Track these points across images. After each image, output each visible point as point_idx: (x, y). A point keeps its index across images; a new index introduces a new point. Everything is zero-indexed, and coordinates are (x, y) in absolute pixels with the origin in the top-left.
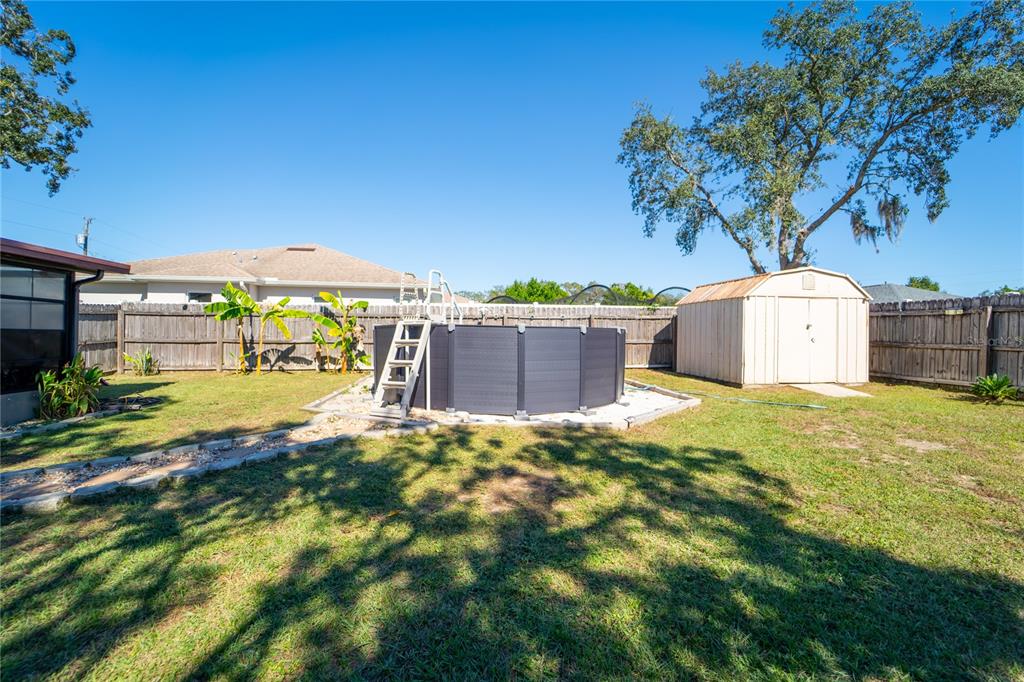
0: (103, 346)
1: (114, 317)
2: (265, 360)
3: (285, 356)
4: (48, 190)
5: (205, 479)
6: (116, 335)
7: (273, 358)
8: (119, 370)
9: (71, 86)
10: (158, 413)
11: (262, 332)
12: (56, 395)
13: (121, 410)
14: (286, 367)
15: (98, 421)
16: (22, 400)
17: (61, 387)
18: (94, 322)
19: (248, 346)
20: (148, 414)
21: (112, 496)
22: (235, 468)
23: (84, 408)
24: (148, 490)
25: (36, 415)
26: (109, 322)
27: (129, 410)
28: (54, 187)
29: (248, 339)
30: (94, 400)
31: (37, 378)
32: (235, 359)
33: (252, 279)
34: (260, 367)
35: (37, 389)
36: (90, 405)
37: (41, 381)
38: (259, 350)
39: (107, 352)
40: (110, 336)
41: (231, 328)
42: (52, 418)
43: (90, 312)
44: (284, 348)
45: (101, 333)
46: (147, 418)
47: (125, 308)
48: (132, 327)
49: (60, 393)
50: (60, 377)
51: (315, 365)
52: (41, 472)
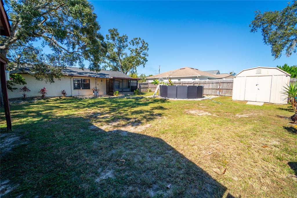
8: (148, 91)
16: (133, 93)
18: (145, 85)
37: (134, 91)
47: (149, 83)
50: (136, 91)
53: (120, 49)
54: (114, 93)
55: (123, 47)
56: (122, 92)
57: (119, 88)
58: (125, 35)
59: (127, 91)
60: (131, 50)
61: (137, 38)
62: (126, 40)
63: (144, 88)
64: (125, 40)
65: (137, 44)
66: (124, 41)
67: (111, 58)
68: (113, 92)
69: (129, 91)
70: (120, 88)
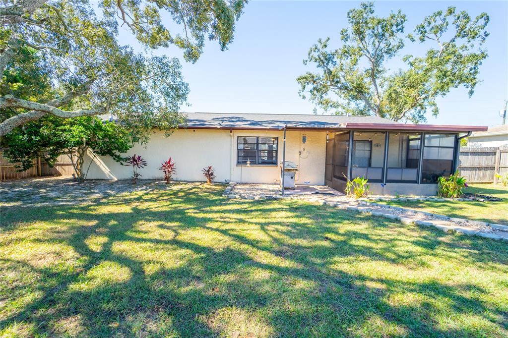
0: (486, 168)
1: (495, 153)
4: (469, 95)
5: (473, 238)
6: (495, 163)
8: (495, 182)
9: (487, 38)
10: (493, 206)
12: (445, 188)
13: (474, 200)
15: (459, 202)
16: (432, 187)
17: (448, 185)
18: (482, 156)
20: (486, 205)
21: (428, 227)
22: (493, 240)
23: (455, 195)
24: (442, 231)
25: (437, 194)
26: (491, 156)
27: (477, 201)
28: (471, 93)
30: (461, 193)
31: (438, 179)
35: (438, 184)
36: (458, 194)
37: (440, 180)
39: (488, 172)
40: (490, 164)
42: (442, 196)
43: (480, 151)
45: (485, 162)
46: (485, 206)
47: (501, 149)
48: (504, 159)
49: (447, 187)
50: (447, 180)
52: (416, 212)
53: (377, 59)
54: (348, 184)
55: (389, 51)
56: (381, 181)
57: (370, 165)
58: (396, 13)
59: (404, 179)
60: (411, 60)
61: (440, 14)
62: (399, 27)
63: (472, 169)
64: (394, 28)
65: (435, 33)
66: (393, 32)
67: (352, 90)
68: (345, 180)
69: (414, 179)
70: (373, 165)
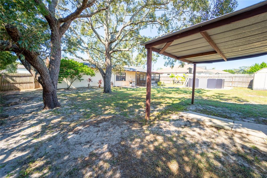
2: (175, 83)
3: (178, 82)
7: (176, 82)
11: (176, 79)
14: (178, 84)
17: (159, 83)
19: (174, 81)
25: (157, 85)
29: (174, 80)
32: (172, 82)
33: (175, 72)
34: (175, 84)
38: (175, 81)
41: (172, 79)
44: (178, 81)
51: (182, 83)
